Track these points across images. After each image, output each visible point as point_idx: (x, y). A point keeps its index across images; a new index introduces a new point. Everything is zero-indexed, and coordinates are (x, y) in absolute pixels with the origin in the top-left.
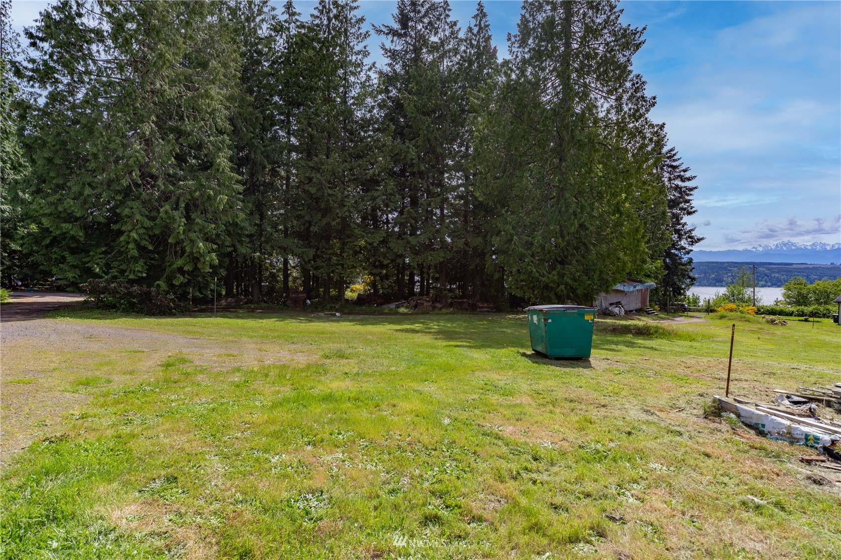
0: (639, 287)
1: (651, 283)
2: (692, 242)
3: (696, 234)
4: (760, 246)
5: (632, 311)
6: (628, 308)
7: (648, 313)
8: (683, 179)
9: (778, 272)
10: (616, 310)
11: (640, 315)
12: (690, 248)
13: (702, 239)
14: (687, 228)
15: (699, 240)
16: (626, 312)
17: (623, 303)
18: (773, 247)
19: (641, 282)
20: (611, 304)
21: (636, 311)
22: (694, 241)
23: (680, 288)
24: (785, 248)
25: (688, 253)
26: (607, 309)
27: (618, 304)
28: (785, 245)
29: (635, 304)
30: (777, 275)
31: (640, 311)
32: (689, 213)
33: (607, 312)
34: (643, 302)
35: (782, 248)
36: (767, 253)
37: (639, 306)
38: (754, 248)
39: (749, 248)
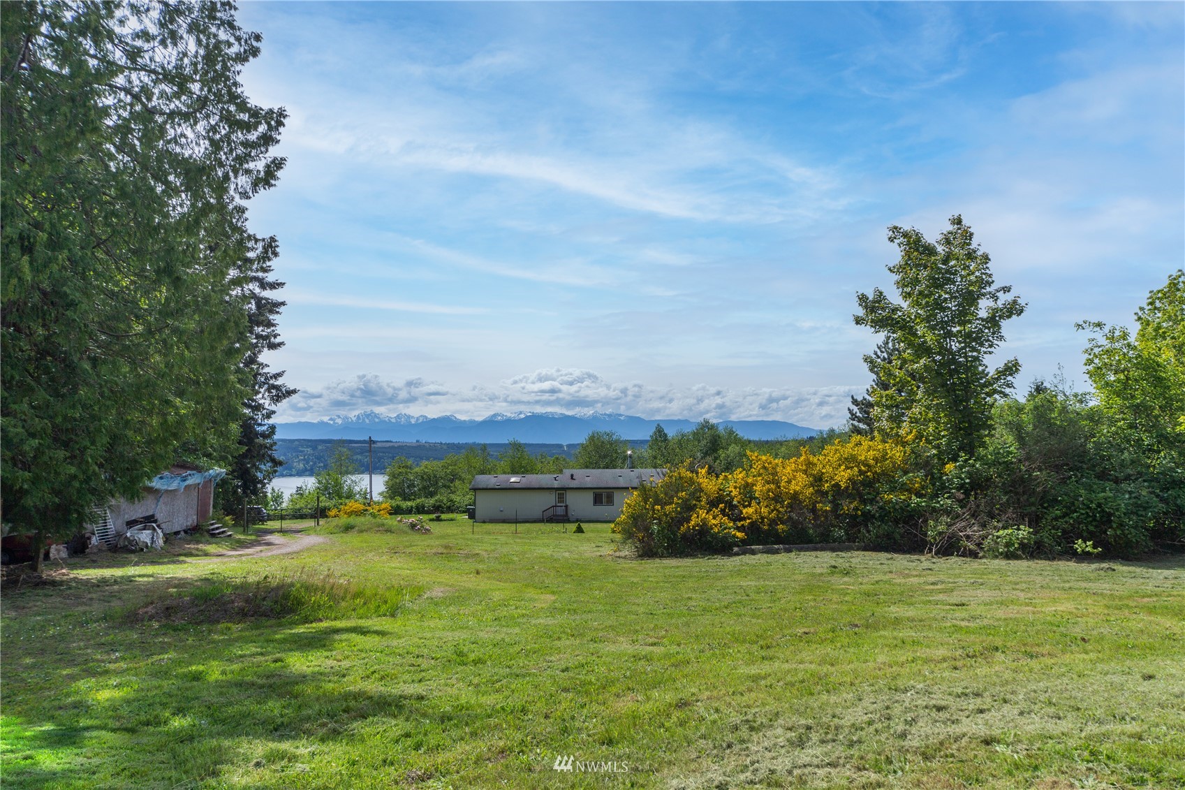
0: (195, 479)
1: (219, 470)
2: (277, 396)
3: (285, 382)
4: (339, 417)
5: (177, 533)
6: (170, 528)
7: (213, 536)
8: (263, 285)
9: (361, 453)
10: (145, 536)
11: (198, 542)
12: (273, 407)
13: (294, 392)
14: (271, 370)
15: (290, 393)
16: (168, 538)
17: (159, 516)
18: (354, 419)
19: (199, 469)
20: (131, 524)
21: (186, 532)
22: (281, 394)
23: (255, 481)
24: (367, 421)
25: (269, 416)
26: (119, 535)
27: (149, 521)
28: (368, 416)
29: (183, 517)
30: (359, 457)
31: (198, 532)
32: (273, 346)
33: (121, 543)
34: (202, 513)
35: (364, 420)
36: (347, 426)
37: (192, 520)
38: (331, 419)
39: (326, 419)
